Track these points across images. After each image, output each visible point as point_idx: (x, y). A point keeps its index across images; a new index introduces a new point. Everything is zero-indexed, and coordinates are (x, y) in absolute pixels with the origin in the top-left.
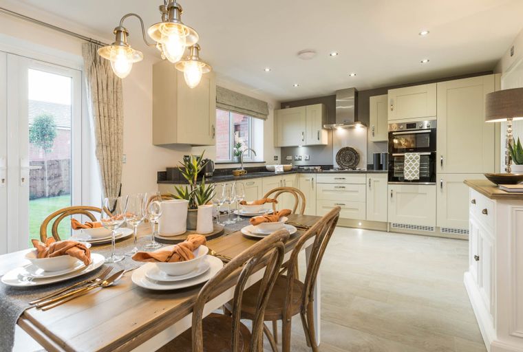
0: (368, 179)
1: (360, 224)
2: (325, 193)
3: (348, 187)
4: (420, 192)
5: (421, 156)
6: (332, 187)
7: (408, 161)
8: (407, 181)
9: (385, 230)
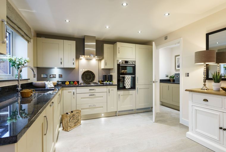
0: (108, 89)
1: (103, 115)
2: (82, 99)
3: (97, 95)
4: (130, 94)
5: (131, 77)
6: (87, 95)
7: (127, 79)
8: (126, 89)
9: (115, 115)
